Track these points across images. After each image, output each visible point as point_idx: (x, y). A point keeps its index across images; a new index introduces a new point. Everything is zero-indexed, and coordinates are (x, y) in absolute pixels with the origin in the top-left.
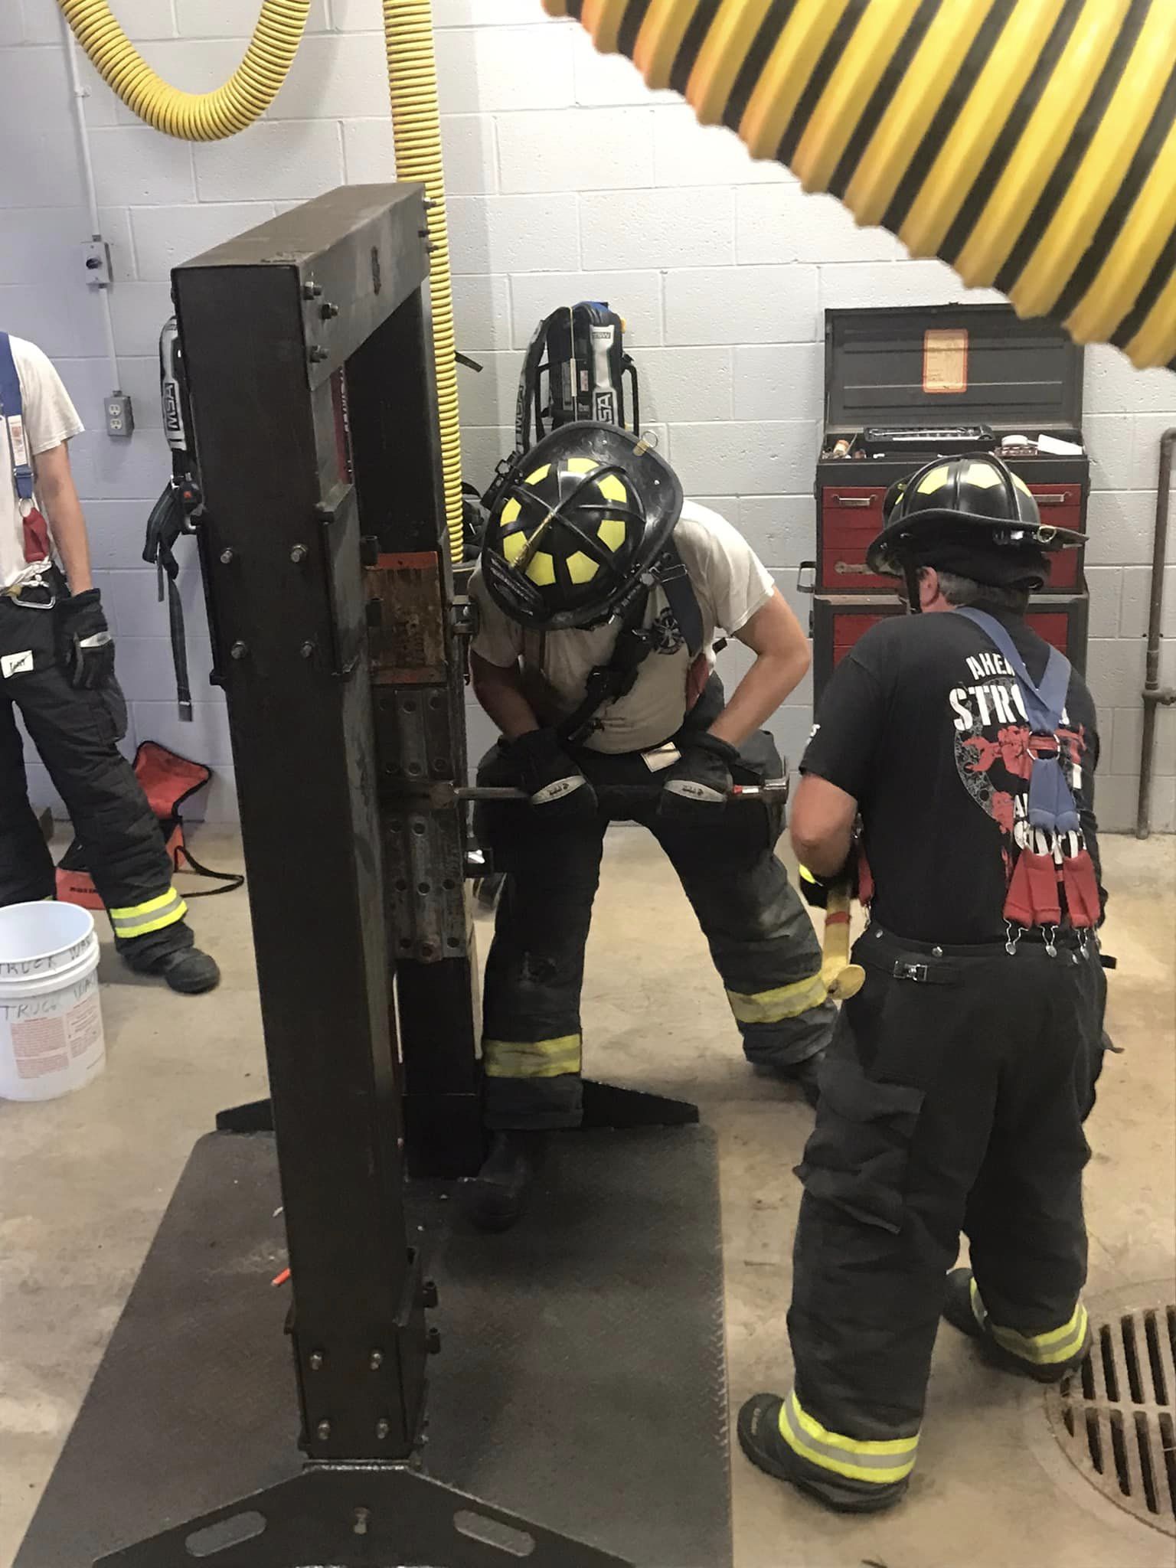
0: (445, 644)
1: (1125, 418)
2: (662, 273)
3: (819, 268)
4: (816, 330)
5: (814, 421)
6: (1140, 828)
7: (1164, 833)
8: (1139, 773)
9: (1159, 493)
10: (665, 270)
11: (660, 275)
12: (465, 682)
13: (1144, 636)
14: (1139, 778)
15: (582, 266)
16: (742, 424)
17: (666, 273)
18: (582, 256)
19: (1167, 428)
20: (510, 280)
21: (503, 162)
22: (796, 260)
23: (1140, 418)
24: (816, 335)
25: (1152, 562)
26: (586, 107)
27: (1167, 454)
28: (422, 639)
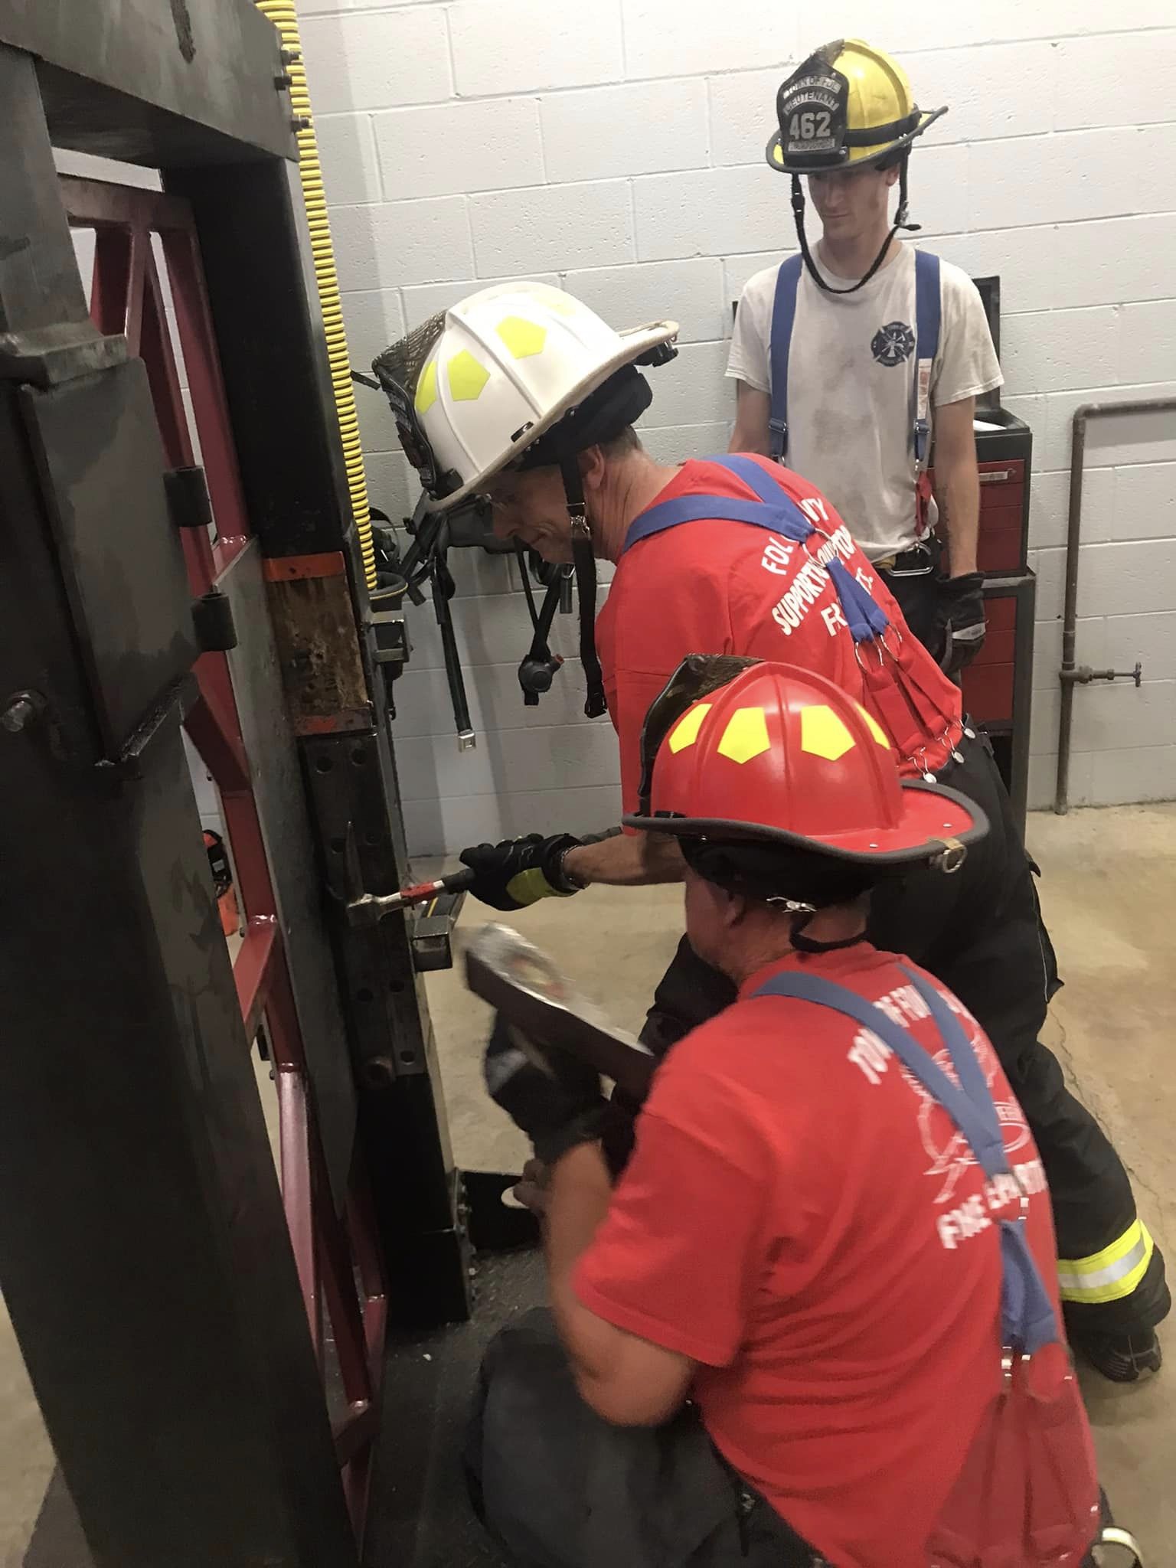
0: (366, 677)
1: (1036, 399)
2: (561, 276)
3: (722, 260)
4: (723, 327)
5: (725, 423)
6: (1059, 805)
7: (1080, 807)
8: (1057, 751)
9: (1072, 473)
10: (563, 273)
11: (559, 279)
12: (391, 716)
13: (1059, 617)
14: (1057, 756)
15: (476, 274)
16: (652, 432)
17: (565, 276)
18: (475, 263)
19: (1079, 405)
20: (401, 294)
21: (383, 165)
22: (698, 254)
23: (1052, 398)
24: (723, 333)
25: (1067, 543)
26: (468, 99)
27: (1081, 431)
28: (333, 674)
